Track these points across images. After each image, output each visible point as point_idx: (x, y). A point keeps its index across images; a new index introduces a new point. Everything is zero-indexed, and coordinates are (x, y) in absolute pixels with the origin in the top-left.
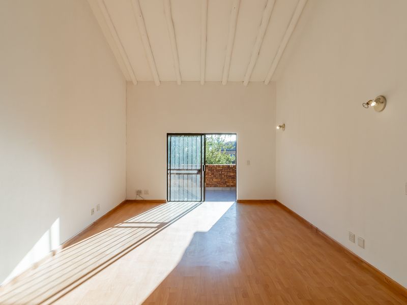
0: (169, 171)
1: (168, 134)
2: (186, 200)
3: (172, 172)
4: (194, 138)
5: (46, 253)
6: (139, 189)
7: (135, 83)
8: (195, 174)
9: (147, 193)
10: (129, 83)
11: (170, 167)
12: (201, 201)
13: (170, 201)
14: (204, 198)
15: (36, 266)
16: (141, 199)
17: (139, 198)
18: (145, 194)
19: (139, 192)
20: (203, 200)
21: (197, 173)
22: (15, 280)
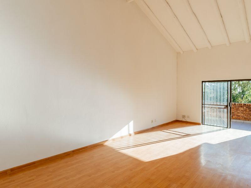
0: (203, 105)
1: (203, 82)
2: (215, 125)
3: (205, 106)
4: (222, 83)
5: (127, 133)
6: (184, 114)
7: (182, 52)
8: (223, 108)
9: (188, 117)
10: (178, 53)
11: (204, 102)
12: (228, 128)
13: (204, 124)
14: (229, 126)
15: (122, 137)
16: (185, 120)
17: (184, 120)
18: (187, 118)
19: (184, 116)
20: (229, 127)
21: (225, 108)
22: (114, 140)
